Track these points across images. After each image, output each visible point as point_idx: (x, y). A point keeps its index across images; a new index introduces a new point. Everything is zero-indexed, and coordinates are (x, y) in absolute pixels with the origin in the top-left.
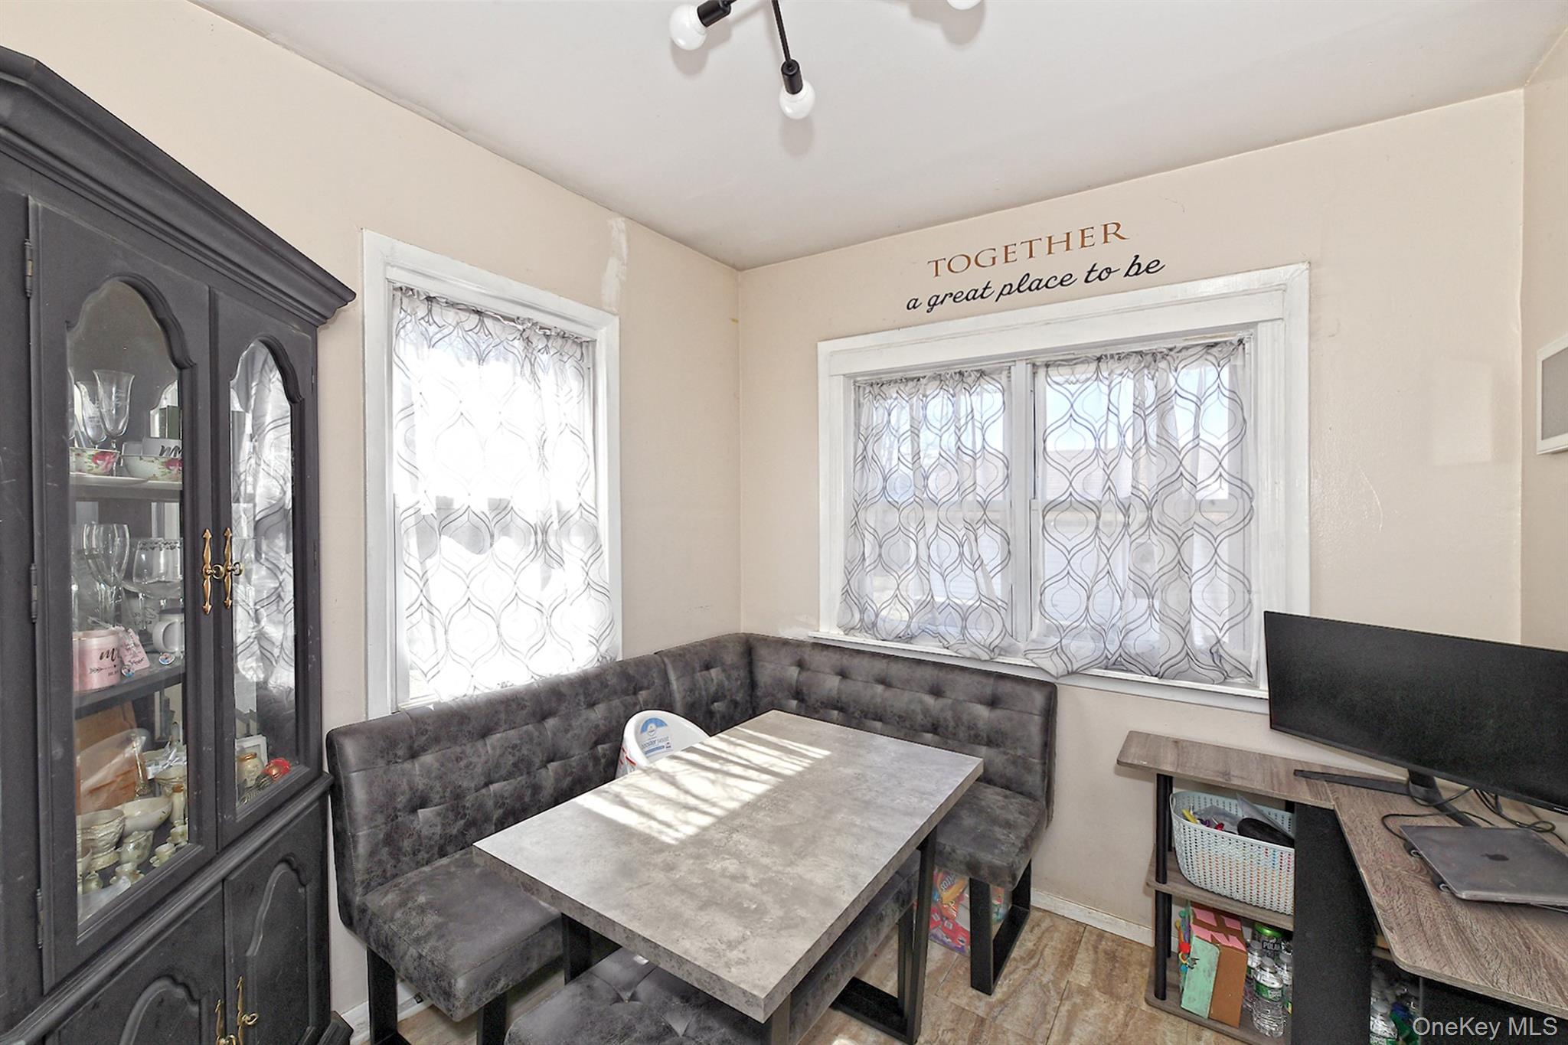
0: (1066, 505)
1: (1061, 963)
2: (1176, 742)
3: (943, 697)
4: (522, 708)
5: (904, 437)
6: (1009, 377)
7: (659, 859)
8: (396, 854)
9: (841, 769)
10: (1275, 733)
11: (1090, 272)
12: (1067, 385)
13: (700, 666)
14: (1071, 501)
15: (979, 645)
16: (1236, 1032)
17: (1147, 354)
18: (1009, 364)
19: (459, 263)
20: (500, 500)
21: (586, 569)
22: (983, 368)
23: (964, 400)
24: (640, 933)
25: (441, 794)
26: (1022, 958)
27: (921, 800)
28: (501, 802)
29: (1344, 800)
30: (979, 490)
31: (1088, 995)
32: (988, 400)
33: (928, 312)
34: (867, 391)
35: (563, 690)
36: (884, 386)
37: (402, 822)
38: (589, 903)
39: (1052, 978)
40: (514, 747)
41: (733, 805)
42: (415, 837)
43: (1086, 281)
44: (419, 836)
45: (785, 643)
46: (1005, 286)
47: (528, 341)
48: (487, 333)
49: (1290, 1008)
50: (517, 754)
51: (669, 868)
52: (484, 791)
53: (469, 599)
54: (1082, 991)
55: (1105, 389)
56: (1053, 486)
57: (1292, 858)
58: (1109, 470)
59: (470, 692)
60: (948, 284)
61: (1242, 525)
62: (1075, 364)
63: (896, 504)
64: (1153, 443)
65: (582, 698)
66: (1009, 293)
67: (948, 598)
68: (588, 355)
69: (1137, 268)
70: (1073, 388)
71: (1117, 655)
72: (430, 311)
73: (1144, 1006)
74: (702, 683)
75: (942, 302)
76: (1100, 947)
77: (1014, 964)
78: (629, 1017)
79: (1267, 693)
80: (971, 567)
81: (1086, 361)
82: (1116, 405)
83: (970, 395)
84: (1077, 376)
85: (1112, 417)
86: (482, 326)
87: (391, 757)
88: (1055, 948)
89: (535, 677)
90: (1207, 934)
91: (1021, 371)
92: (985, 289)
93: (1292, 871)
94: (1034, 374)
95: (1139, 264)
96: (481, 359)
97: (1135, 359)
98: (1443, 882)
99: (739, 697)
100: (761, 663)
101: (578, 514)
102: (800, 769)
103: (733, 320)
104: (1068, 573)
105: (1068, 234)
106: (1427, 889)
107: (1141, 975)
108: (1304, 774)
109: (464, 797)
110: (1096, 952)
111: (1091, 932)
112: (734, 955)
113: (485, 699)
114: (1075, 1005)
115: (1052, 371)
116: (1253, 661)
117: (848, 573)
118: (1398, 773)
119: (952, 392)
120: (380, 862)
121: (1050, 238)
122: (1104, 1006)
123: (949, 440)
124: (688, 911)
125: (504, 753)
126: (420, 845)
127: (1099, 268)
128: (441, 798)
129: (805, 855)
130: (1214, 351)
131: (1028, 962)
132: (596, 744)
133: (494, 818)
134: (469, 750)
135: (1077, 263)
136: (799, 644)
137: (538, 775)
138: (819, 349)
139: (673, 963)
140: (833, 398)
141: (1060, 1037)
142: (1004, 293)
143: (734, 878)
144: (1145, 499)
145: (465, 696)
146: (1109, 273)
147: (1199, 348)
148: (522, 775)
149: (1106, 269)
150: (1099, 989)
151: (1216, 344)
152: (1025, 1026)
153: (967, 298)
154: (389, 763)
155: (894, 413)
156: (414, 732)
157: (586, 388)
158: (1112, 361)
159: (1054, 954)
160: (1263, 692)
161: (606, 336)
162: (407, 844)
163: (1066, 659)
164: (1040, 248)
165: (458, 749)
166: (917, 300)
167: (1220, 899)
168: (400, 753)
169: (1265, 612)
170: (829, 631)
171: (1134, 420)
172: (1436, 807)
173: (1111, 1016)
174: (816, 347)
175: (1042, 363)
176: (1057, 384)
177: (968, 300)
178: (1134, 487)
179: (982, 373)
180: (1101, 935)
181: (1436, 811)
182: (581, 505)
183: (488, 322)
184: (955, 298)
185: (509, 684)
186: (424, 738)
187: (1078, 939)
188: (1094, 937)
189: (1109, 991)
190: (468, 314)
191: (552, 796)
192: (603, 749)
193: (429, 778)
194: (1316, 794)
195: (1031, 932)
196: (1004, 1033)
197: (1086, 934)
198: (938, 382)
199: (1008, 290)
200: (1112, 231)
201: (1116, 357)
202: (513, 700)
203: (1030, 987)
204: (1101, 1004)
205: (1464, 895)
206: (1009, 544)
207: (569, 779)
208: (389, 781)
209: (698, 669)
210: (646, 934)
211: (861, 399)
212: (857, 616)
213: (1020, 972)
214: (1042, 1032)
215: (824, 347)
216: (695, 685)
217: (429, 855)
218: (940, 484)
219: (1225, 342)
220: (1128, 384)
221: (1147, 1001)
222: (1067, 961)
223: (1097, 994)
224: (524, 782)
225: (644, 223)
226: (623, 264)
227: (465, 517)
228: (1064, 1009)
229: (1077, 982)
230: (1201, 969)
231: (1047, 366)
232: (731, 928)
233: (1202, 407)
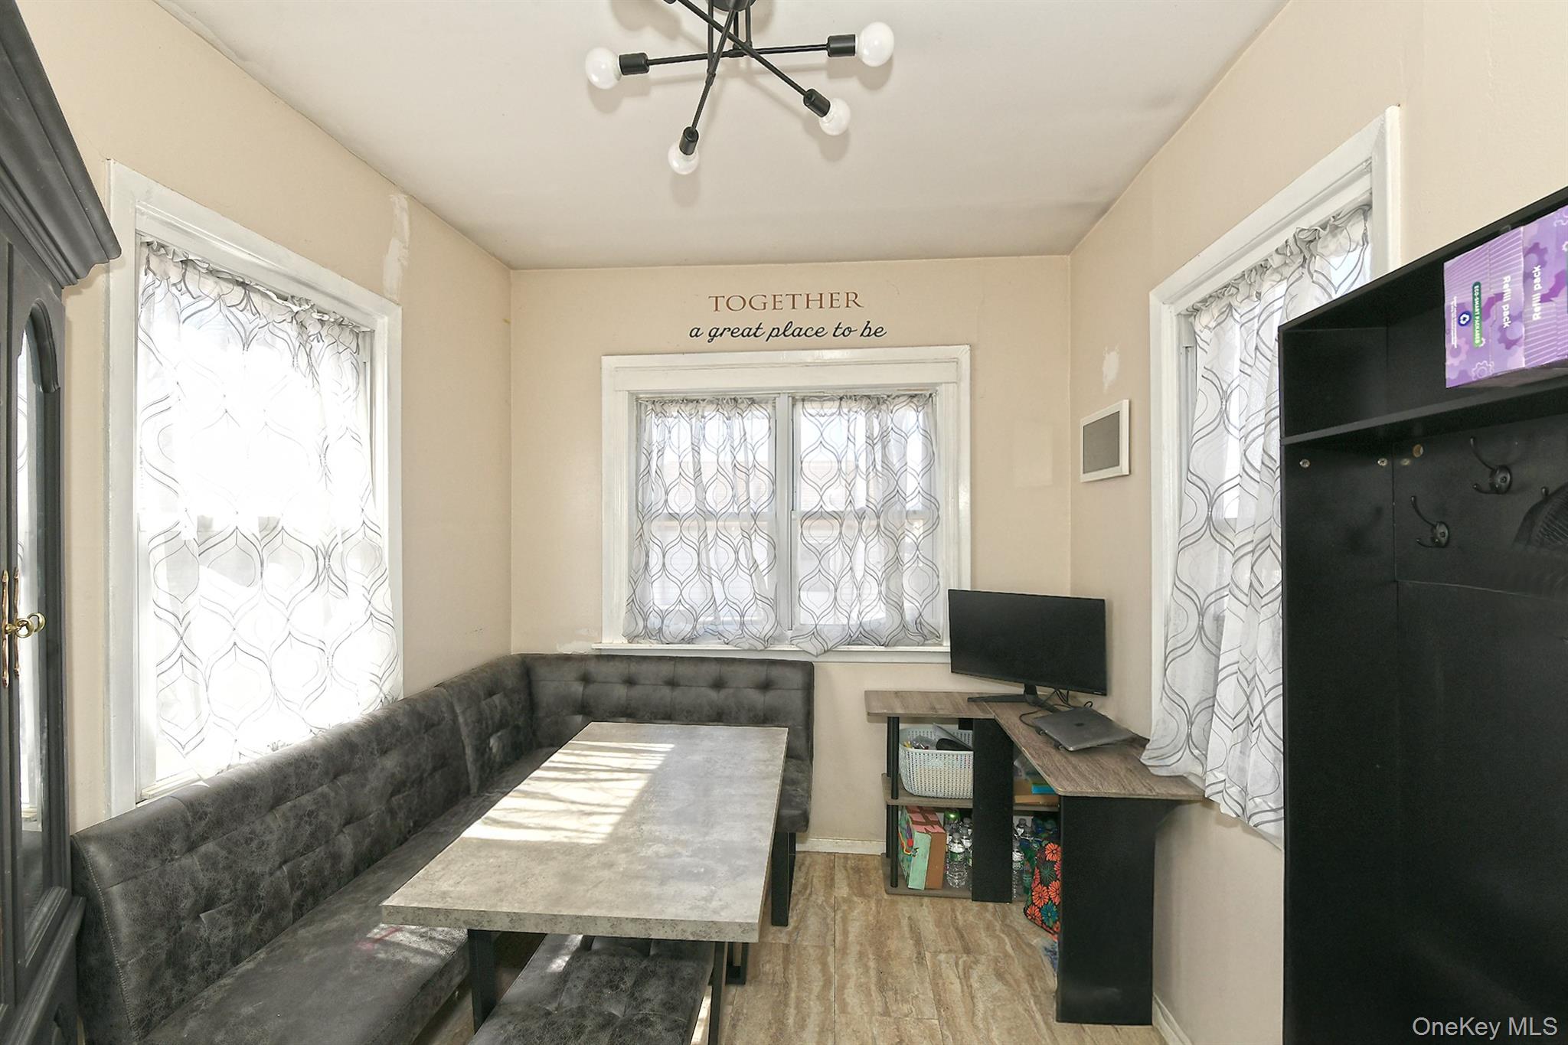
0: (818, 515)
1: (826, 885)
2: (896, 693)
3: (725, 688)
4: (313, 768)
5: (685, 453)
6: (775, 407)
7: (593, 861)
8: (181, 977)
9: (689, 757)
10: (955, 676)
11: (837, 329)
12: (817, 417)
13: (485, 694)
14: (821, 512)
15: (754, 637)
16: (940, 892)
17: (873, 398)
18: (774, 396)
19: (230, 222)
20: (269, 518)
21: (369, 597)
22: (755, 397)
23: (737, 422)
24: (627, 916)
25: (233, 888)
26: (800, 892)
27: (767, 766)
28: (299, 882)
29: (998, 711)
30: (752, 505)
31: (850, 902)
32: (757, 424)
33: (709, 342)
34: (649, 408)
35: (355, 739)
36: (666, 405)
37: (187, 934)
38: (560, 911)
39: (824, 898)
40: (310, 814)
41: (627, 802)
42: (203, 947)
43: (834, 335)
44: (208, 946)
45: (567, 658)
46: (774, 329)
47: (302, 325)
48: (254, 311)
49: (971, 862)
50: (314, 821)
51: (610, 865)
52: (278, 873)
53: (235, 644)
54: (845, 900)
55: (845, 423)
56: (807, 500)
57: (972, 758)
58: (850, 487)
59: (235, 761)
60: (725, 319)
61: (931, 530)
62: (824, 400)
63: (677, 517)
64: (879, 468)
65: (374, 745)
66: (776, 336)
67: (726, 598)
68: (365, 347)
69: (869, 331)
70: (822, 420)
71: (858, 633)
72: (183, 279)
73: (886, 896)
74: (487, 711)
75: (721, 335)
76: (848, 866)
77: (795, 898)
78: (573, 1019)
79: (949, 648)
80: (748, 572)
81: (832, 399)
82: (853, 435)
83: (743, 418)
84: (826, 410)
85: (851, 445)
86: (248, 301)
87: (166, 854)
88: (820, 876)
89: (314, 730)
90: (922, 828)
91: (783, 402)
92: (757, 329)
93: (971, 767)
94: (793, 405)
95: (870, 329)
96: (246, 345)
97: (865, 401)
98: (1061, 745)
99: (521, 722)
100: (542, 683)
101: (360, 535)
102: (659, 763)
103: (506, 321)
104: (819, 571)
105: (821, 295)
106: (1053, 751)
107: (878, 876)
108: (973, 700)
109: (258, 885)
110: (846, 870)
111: (838, 857)
112: (715, 904)
113: (268, 764)
114: (844, 912)
115: (808, 405)
116: (941, 625)
117: (633, 582)
118: (1018, 690)
119: (727, 415)
120: (163, 991)
121: (808, 295)
122: (862, 905)
123: (726, 458)
124: (653, 889)
125: (299, 824)
126: (210, 956)
127: (844, 326)
128: (232, 892)
129: (712, 825)
130: (915, 400)
131: (805, 892)
132: (392, 795)
133: (292, 904)
134: (258, 827)
135: (827, 319)
136: (582, 658)
137: (337, 842)
138: (603, 363)
139: (667, 928)
140: (616, 411)
141: (842, 938)
142: (773, 334)
143: (669, 856)
144: (874, 509)
145: (229, 767)
146: (850, 331)
147: (905, 398)
148: (320, 845)
149: (848, 328)
150: (856, 895)
151: (916, 395)
152: (817, 939)
153: (742, 334)
154: (164, 862)
155: (674, 431)
156: (190, 819)
157: (361, 386)
158: (850, 401)
159: (820, 881)
160: (946, 646)
161: (386, 326)
162: (194, 959)
163: (821, 641)
164: (801, 301)
165: (246, 829)
166: (699, 329)
167: (931, 800)
168: (175, 847)
169: (949, 590)
170: (614, 641)
171: (867, 447)
172: (1039, 706)
173: (868, 910)
174: (600, 362)
175: (798, 399)
176: (811, 415)
177: (743, 336)
178: (867, 500)
179: (753, 401)
180: (846, 856)
181: (1040, 708)
182: (364, 522)
183: (256, 298)
184: (732, 333)
185: (280, 744)
186: (203, 823)
187: (832, 865)
188: (842, 860)
189: (862, 894)
190: (231, 286)
191: (352, 862)
192: (396, 800)
193: (216, 870)
194: (984, 711)
195: (800, 870)
196: (805, 949)
197: (836, 860)
198: (715, 406)
199: (775, 333)
200: (852, 299)
201: (853, 398)
202: (302, 760)
203: (812, 910)
204: (860, 905)
205: (1071, 749)
206: (775, 549)
207: (368, 840)
208: (168, 884)
209: (483, 697)
210: (633, 915)
211: (643, 416)
212: (641, 624)
213: (801, 902)
214: (829, 938)
215: (608, 362)
216: (481, 714)
217: (221, 965)
218: (717, 496)
219: (921, 395)
220: (861, 420)
221: (888, 893)
222: (830, 883)
223: (855, 899)
224: (323, 853)
225: (424, 206)
226: (404, 247)
227: (232, 540)
228: (838, 917)
229: (841, 895)
230: (920, 855)
231: (803, 400)
232: (700, 890)
233: (908, 440)
